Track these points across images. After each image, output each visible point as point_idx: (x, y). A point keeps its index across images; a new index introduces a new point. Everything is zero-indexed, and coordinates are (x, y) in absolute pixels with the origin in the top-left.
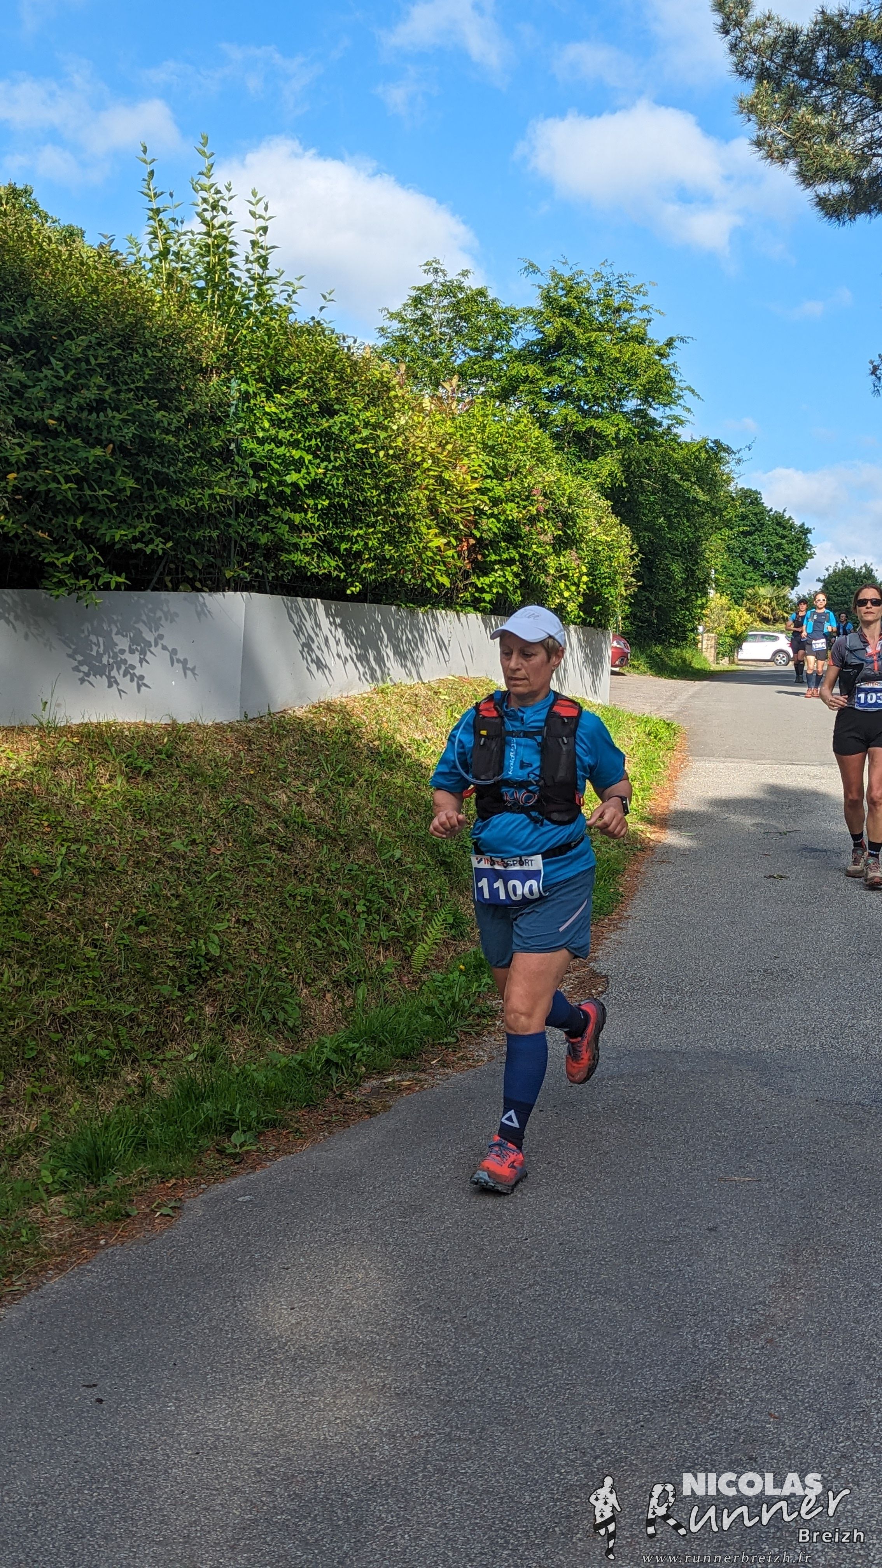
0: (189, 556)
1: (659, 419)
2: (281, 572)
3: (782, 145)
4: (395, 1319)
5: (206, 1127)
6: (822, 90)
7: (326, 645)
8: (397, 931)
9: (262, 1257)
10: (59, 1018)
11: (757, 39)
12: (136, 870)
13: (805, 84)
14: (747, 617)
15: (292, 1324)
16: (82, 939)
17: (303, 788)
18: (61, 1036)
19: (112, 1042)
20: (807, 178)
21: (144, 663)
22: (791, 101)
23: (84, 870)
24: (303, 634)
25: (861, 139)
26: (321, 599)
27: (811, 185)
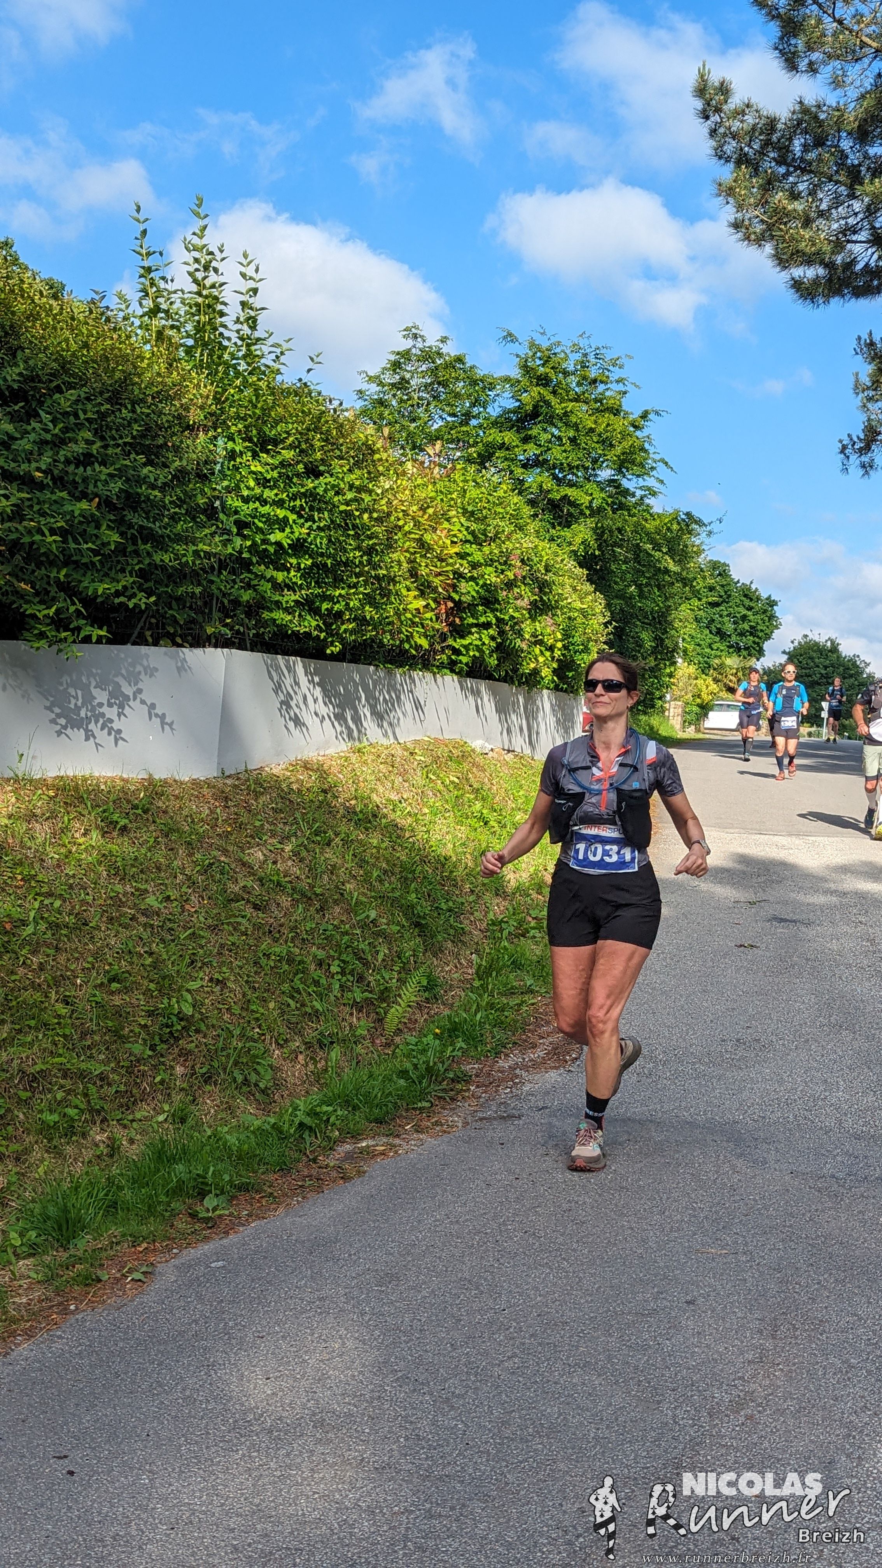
0: (170, 612)
1: (633, 490)
2: (262, 630)
3: (759, 228)
4: (373, 1391)
5: (178, 1191)
6: (798, 177)
7: (304, 703)
8: (371, 992)
9: (236, 1324)
10: (28, 1075)
11: (736, 125)
12: (110, 926)
13: (782, 170)
14: (714, 687)
15: (268, 1395)
16: (53, 996)
17: (279, 846)
18: (29, 1094)
19: (82, 1102)
20: (783, 260)
21: (122, 717)
22: (769, 185)
23: (57, 926)
24: (282, 692)
25: (835, 226)
26: (301, 657)
27: (786, 267)
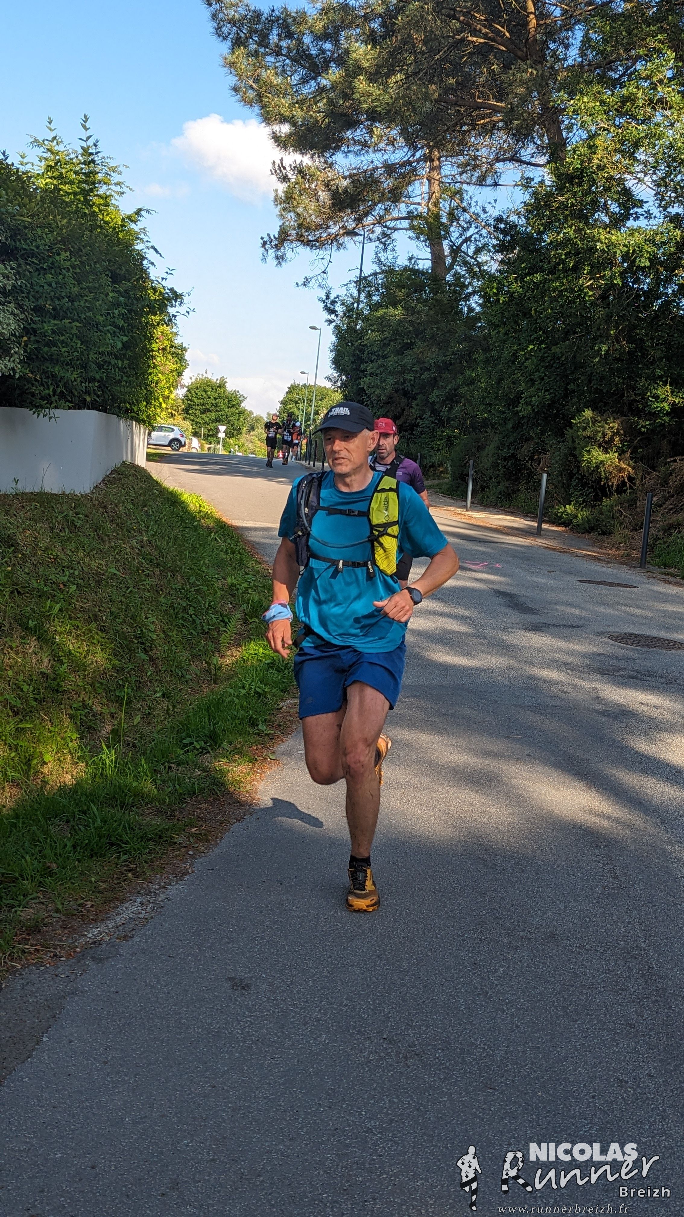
3: (252, 94)
11: (231, 14)
20: (267, 118)
27: (269, 124)
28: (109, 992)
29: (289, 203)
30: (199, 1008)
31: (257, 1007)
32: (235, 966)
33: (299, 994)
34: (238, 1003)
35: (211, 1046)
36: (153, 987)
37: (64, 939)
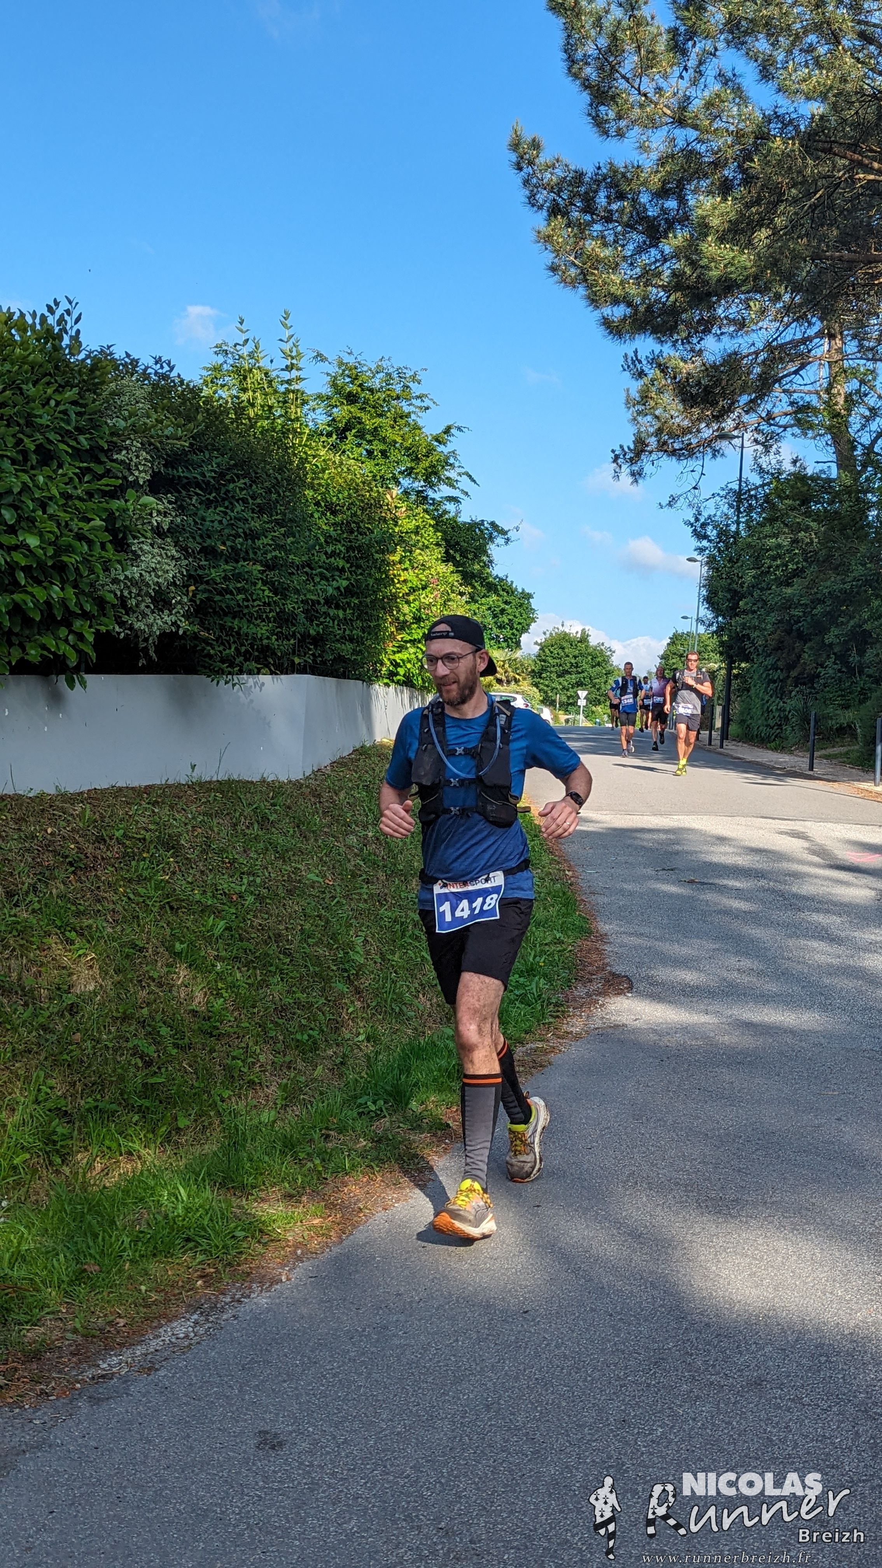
3: (573, 272)
6: (603, 225)
11: (547, 177)
20: (594, 301)
22: (582, 235)
27: (597, 307)
28: (86, 1446)
29: (644, 405)
30: (197, 1475)
31: (280, 1474)
32: (277, 1415)
33: (348, 1457)
34: (254, 1468)
35: (187, 1531)
36: (149, 1442)
37: (66, 1369)
